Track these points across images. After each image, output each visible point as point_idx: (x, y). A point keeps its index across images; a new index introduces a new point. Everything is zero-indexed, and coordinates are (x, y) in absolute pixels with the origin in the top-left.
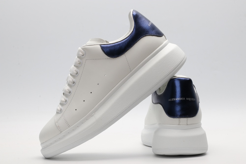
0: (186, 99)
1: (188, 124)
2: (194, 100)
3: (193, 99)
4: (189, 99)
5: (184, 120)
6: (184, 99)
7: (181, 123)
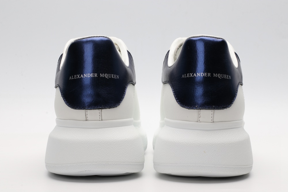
0: (212, 75)
1: (214, 121)
2: (228, 77)
3: (226, 77)
4: (219, 76)
5: (207, 114)
6: (209, 75)
7: (201, 119)
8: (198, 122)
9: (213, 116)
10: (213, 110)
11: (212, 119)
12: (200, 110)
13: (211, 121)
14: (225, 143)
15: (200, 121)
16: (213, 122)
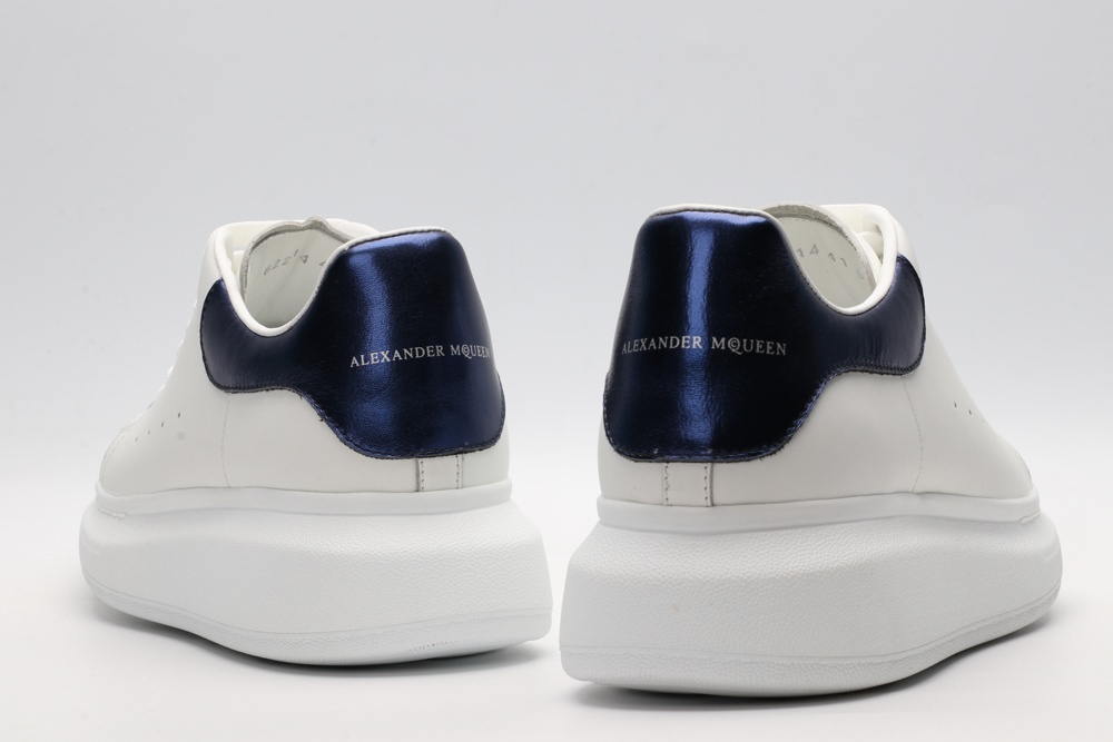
1: (717, 501)
4: (733, 345)
8: (662, 504)
9: (708, 486)
10: (709, 465)
11: (709, 496)
12: (665, 464)
13: (704, 503)
14: (749, 577)
15: (669, 502)
16: (713, 505)
